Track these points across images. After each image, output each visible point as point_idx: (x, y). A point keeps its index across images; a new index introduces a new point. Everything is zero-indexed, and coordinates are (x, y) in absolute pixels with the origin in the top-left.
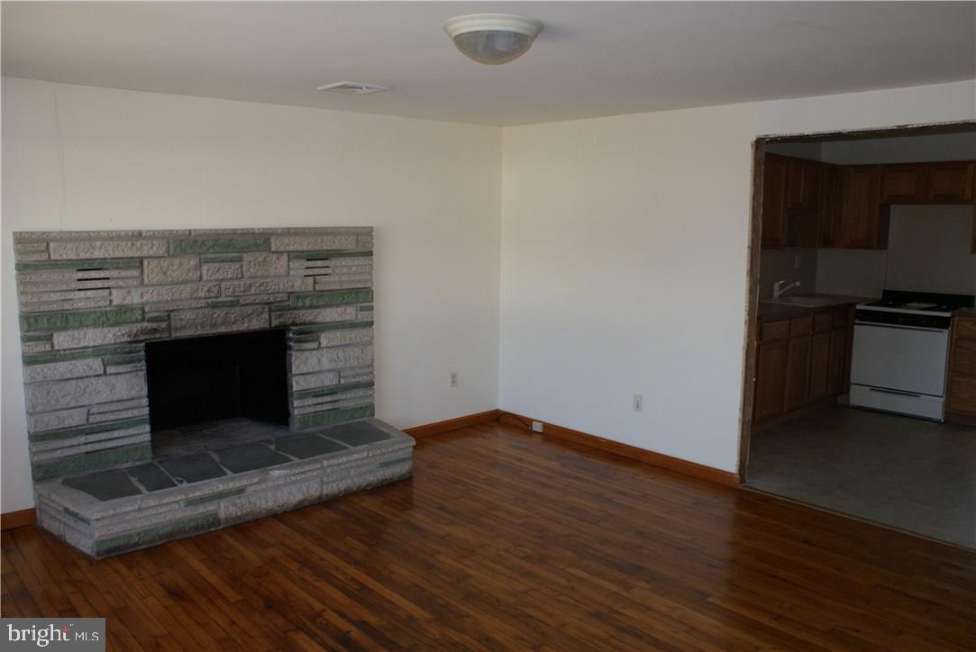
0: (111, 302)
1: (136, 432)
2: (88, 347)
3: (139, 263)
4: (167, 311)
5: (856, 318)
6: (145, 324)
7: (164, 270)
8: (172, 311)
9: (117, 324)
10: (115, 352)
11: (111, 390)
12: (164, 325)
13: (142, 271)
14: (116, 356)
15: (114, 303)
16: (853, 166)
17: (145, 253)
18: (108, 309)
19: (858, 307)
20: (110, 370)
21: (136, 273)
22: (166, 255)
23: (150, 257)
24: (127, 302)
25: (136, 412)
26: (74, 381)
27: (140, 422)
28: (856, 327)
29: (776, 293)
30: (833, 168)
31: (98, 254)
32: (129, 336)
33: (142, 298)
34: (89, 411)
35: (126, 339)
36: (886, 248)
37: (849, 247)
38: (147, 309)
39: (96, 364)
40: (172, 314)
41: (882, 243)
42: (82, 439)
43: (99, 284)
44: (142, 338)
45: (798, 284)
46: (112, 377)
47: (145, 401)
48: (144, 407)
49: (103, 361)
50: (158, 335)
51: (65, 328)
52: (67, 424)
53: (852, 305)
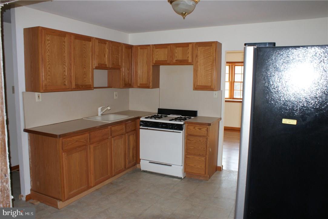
5: (141, 125)
16: (140, 46)
19: (142, 119)
28: (140, 130)
29: (100, 114)
30: (130, 47)
36: (158, 87)
37: (139, 87)
41: (156, 85)
45: (109, 108)
53: (139, 118)
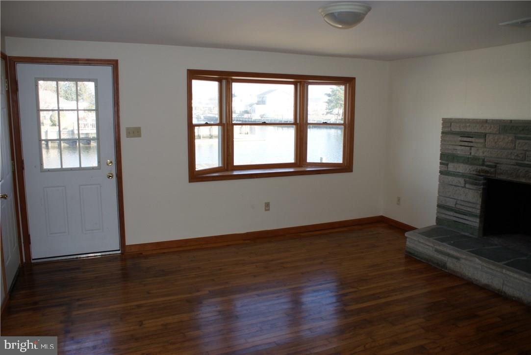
0: (471, 153)
1: (472, 220)
2: (459, 173)
3: (484, 136)
4: (495, 163)
6: (484, 168)
7: (496, 141)
8: (498, 163)
9: (471, 164)
10: (470, 178)
11: (465, 196)
12: (492, 170)
13: (485, 140)
14: (471, 180)
15: (472, 154)
17: (487, 131)
18: (470, 156)
20: (467, 186)
21: (482, 141)
22: (498, 133)
23: (490, 133)
24: (476, 155)
25: (474, 210)
26: (453, 187)
27: (475, 216)
31: (468, 130)
32: (476, 172)
33: (484, 153)
34: (456, 202)
35: (475, 173)
38: (485, 160)
39: (462, 180)
40: (498, 165)
42: (452, 213)
43: (466, 144)
44: (482, 174)
46: (467, 190)
47: (479, 207)
48: (478, 209)
49: (465, 181)
50: (489, 175)
51: (453, 162)
52: (448, 204)
